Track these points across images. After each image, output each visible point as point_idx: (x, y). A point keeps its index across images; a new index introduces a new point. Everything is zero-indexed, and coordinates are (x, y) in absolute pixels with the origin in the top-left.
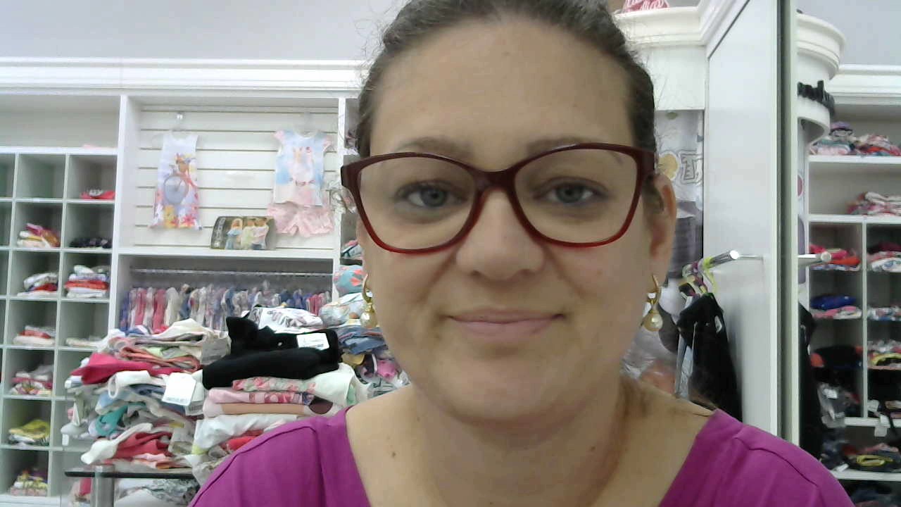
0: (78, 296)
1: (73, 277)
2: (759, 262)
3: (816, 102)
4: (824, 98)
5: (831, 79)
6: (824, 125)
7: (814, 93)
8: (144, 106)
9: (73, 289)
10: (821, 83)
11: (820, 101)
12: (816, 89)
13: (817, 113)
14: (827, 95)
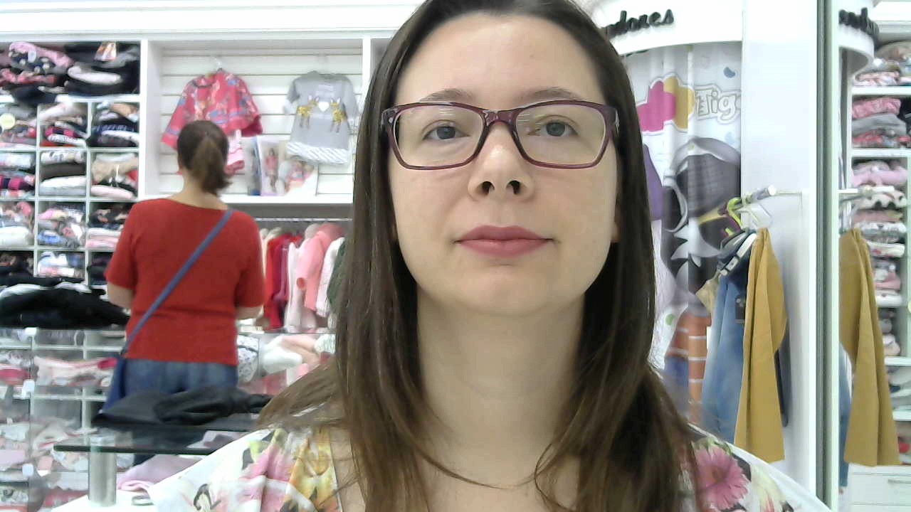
2: (798, 198)
3: (859, 30)
4: (868, 26)
5: (875, 6)
6: (869, 55)
7: (857, 21)
8: (165, 51)
10: (864, 11)
11: (864, 30)
12: (861, 17)
13: (860, 42)
14: (871, 24)
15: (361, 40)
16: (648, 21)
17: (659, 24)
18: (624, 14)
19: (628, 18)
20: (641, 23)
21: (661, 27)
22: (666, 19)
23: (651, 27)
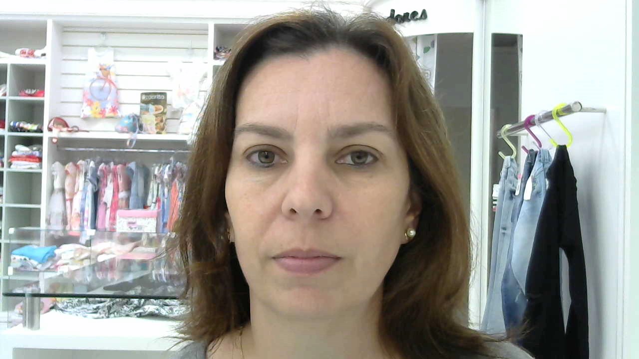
0: (19, 167)
1: (15, 154)
8: (65, 29)
9: (15, 162)
15: (207, 25)
16: (409, 18)
17: (417, 19)
18: (393, 11)
19: (396, 14)
20: (405, 18)
21: (418, 21)
22: (421, 16)
23: (412, 22)
